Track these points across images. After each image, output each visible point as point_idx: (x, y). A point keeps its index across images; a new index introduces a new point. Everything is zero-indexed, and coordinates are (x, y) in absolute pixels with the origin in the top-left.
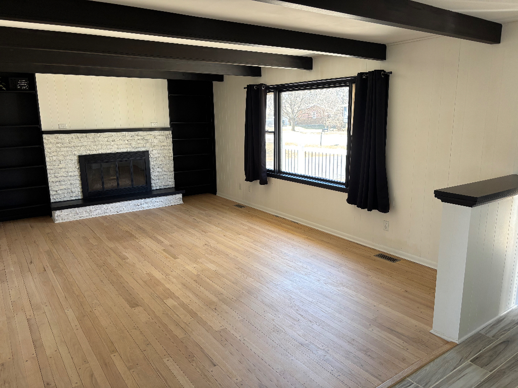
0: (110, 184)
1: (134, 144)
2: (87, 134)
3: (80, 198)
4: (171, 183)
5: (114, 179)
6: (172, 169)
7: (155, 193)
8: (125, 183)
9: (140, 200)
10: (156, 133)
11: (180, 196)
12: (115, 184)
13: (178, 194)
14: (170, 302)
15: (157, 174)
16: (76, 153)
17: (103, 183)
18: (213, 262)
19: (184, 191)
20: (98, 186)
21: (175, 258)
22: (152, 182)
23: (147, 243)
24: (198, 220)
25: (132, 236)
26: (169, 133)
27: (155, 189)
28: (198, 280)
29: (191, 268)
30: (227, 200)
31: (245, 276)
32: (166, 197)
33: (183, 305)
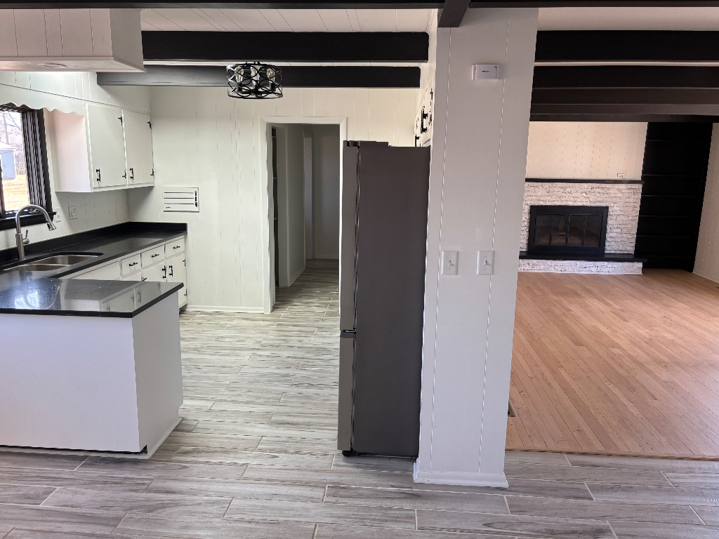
0: (558, 241)
1: (592, 198)
2: (543, 183)
3: (524, 250)
4: (630, 248)
5: (564, 235)
6: (635, 231)
7: (608, 256)
8: (575, 241)
9: (589, 263)
10: (622, 186)
11: (640, 265)
12: (563, 241)
13: (638, 262)
14: (616, 351)
15: (614, 235)
16: (528, 203)
17: (550, 239)
18: (672, 333)
19: (646, 260)
20: (544, 241)
21: (625, 320)
22: (607, 244)
23: (594, 304)
24: (659, 293)
25: (577, 294)
26: (640, 187)
27: (608, 252)
28: (649, 342)
29: (643, 332)
30: (707, 280)
31: (710, 352)
32: (620, 264)
33: (630, 356)
